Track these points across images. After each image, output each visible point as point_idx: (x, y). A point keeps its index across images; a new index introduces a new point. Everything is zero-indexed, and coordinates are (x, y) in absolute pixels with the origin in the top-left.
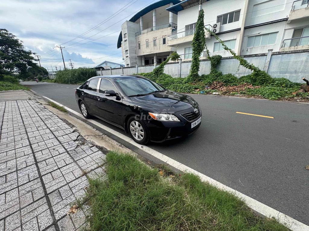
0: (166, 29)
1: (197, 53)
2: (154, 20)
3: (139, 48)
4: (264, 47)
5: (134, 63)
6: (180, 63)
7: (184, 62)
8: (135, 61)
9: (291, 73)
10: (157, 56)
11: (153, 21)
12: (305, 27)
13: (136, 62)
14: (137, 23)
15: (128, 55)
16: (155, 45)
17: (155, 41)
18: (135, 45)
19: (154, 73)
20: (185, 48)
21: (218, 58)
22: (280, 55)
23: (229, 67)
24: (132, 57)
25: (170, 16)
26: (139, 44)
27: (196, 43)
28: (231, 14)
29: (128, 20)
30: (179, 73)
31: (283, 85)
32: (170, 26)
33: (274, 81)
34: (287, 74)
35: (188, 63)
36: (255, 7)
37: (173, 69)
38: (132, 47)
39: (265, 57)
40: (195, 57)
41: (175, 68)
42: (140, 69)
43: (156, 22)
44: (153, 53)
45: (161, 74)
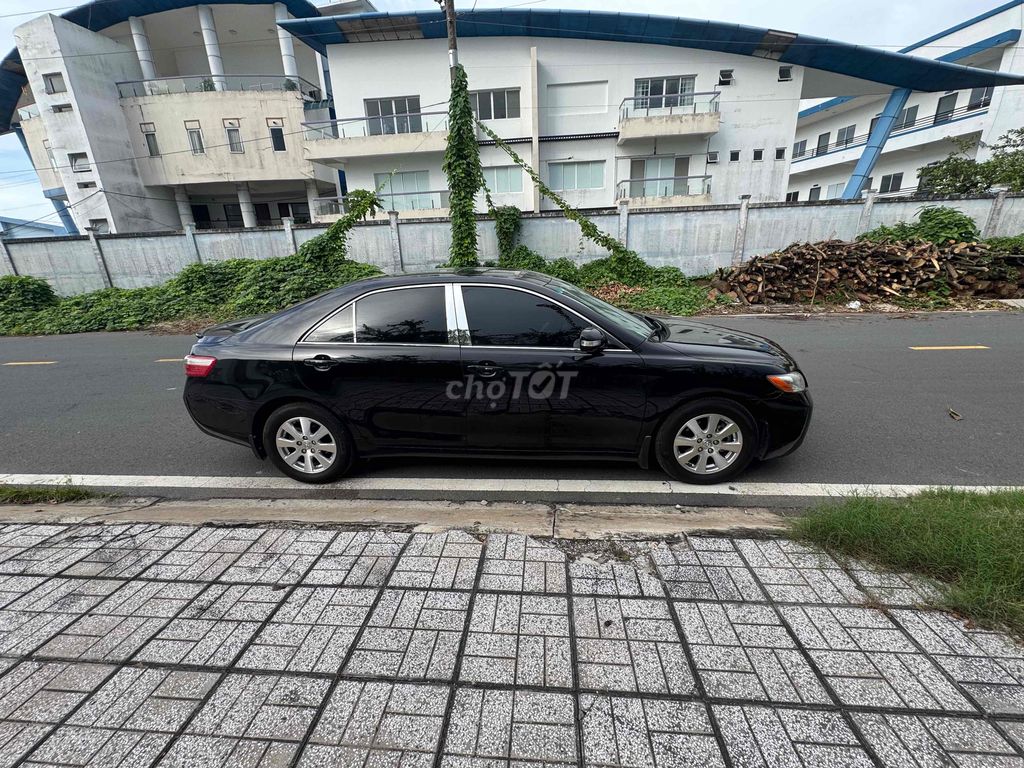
0: (276, 95)
1: (465, 197)
2: (209, 50)
3: (154, 152)
4: (585, 192)
5: (135, 216)
6: (394, 224)
7: (410, 222)
8: (138, 208)
9: (666, 256)
10: (253, 192)
11: (209, 54)
12: (648, 159)
13: (147, 210)
14: (115, 39)
15: (94, 176)
16: (235, 146)
17: (232, 132)
18: (125, 136)
19: (310, 261)
20: (375, 175)
21: (513, 214)
22: (643, 216)
23: (544, 240)
24: (119, 189)
25: (284, 51)
26: (150, 137)
27: (459, 165)
28: (499, 94)
29: (58, 13)
30: (394, 257)
31: (678, 283)
32: (291, 87)
33: (658, 274)
34: (660, 259)
35: (422, 226)
36: (552, 90)
37: (372, 246)
38: (107, 141)
39: (617, 217)
40: (464, 207)
41: (377, 243)
42: (213, 245)
43: (222, 57)
44: (232, 180)
45: (341, 261)
